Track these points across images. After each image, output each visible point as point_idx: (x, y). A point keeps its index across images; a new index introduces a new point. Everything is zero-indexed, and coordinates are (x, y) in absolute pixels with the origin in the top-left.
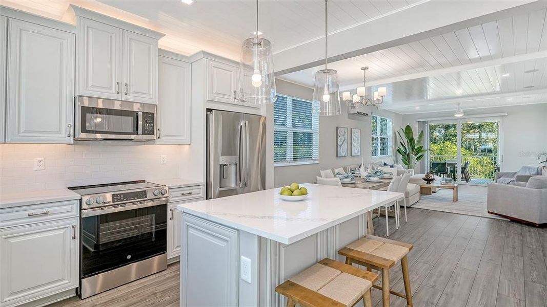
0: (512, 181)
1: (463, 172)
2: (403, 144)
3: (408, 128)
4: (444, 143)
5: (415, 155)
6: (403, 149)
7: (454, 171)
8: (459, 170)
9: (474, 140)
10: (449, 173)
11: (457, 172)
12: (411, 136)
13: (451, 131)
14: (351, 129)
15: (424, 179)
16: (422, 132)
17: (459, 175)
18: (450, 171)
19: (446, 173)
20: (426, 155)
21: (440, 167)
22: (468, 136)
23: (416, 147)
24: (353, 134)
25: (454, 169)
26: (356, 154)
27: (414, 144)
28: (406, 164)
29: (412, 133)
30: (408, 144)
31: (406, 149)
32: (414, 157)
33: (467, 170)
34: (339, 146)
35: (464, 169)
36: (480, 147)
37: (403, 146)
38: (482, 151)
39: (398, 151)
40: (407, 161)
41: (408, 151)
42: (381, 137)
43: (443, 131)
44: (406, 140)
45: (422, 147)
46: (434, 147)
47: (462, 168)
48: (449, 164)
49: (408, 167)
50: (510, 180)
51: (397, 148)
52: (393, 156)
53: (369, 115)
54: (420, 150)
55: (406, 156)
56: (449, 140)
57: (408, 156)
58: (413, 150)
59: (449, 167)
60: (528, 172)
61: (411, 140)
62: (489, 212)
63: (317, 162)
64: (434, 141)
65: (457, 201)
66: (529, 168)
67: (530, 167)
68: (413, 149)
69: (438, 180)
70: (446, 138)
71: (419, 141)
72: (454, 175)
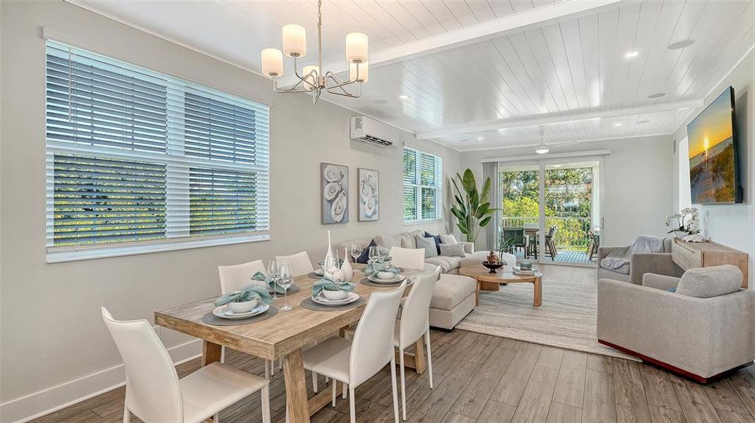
0: (625, 264)
1: (547, 243)
2: (460, 198)
3: (468, 172)
4: (522, 199)
5: (479, 218)
6: (459, 208)
7: (534, 242)
8: (542, 240)
9: (557, 195)
10: (527, 245)
11: (538, 243)
12: (472, 186)
13: (531, 183)
14: (358, 169)
15: (486, 264)
16: (489, 179)
17: (542, 247)
18: (530, 242)
19: (524, 246)
20: (495, 217)
21: (514, 237)
22: (552, 190)
23: (479, 205)
24: (361, 179)
25: (535, 238)
26: (367, 216)
27: (477, 199)
28: (465, 232)
29: (474, 181)
30: (467, 200)
31: (464, 207)
32: (476, 221)
33: (552, 239)
34: (325, 203)
35: (548, 237)
36: (564, 205)
37: (460, 202)
38: (566, 210)
39: (453, 210)
40: (466, 227)
41: (467, 211)
42: (423, 186)
43: (522, 184)
44: (464, 194)
45: (488, 204)
46: (510, 204)
47: (547, 237)
48: (528, 231)
49: (468, 238)
50: (622, 263)
51: (451, 207)
52: (444, 220)
53: (394, 144)
54: (485, 209)
55: (465, 220)
56: (529, 195)
57: (467, 219)
58: (475, 210)
59: (528, 236)
60: (647, 248)
61: (472, 193)
62: (600, 341)
63: (267, 237)
64: (509, 196)
65: (539, 305)
66: (649, 241)
67: (651, 238)
68: (474, 208)
69: (511, 260)
70: (526, 193)
71: (484, 195)
72: (535, 247)
